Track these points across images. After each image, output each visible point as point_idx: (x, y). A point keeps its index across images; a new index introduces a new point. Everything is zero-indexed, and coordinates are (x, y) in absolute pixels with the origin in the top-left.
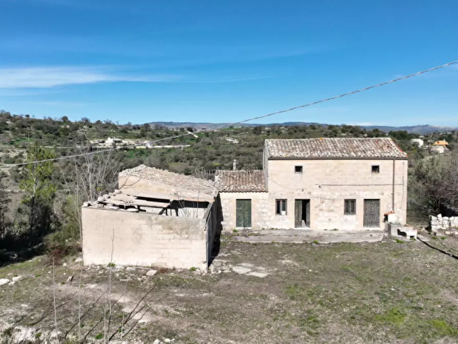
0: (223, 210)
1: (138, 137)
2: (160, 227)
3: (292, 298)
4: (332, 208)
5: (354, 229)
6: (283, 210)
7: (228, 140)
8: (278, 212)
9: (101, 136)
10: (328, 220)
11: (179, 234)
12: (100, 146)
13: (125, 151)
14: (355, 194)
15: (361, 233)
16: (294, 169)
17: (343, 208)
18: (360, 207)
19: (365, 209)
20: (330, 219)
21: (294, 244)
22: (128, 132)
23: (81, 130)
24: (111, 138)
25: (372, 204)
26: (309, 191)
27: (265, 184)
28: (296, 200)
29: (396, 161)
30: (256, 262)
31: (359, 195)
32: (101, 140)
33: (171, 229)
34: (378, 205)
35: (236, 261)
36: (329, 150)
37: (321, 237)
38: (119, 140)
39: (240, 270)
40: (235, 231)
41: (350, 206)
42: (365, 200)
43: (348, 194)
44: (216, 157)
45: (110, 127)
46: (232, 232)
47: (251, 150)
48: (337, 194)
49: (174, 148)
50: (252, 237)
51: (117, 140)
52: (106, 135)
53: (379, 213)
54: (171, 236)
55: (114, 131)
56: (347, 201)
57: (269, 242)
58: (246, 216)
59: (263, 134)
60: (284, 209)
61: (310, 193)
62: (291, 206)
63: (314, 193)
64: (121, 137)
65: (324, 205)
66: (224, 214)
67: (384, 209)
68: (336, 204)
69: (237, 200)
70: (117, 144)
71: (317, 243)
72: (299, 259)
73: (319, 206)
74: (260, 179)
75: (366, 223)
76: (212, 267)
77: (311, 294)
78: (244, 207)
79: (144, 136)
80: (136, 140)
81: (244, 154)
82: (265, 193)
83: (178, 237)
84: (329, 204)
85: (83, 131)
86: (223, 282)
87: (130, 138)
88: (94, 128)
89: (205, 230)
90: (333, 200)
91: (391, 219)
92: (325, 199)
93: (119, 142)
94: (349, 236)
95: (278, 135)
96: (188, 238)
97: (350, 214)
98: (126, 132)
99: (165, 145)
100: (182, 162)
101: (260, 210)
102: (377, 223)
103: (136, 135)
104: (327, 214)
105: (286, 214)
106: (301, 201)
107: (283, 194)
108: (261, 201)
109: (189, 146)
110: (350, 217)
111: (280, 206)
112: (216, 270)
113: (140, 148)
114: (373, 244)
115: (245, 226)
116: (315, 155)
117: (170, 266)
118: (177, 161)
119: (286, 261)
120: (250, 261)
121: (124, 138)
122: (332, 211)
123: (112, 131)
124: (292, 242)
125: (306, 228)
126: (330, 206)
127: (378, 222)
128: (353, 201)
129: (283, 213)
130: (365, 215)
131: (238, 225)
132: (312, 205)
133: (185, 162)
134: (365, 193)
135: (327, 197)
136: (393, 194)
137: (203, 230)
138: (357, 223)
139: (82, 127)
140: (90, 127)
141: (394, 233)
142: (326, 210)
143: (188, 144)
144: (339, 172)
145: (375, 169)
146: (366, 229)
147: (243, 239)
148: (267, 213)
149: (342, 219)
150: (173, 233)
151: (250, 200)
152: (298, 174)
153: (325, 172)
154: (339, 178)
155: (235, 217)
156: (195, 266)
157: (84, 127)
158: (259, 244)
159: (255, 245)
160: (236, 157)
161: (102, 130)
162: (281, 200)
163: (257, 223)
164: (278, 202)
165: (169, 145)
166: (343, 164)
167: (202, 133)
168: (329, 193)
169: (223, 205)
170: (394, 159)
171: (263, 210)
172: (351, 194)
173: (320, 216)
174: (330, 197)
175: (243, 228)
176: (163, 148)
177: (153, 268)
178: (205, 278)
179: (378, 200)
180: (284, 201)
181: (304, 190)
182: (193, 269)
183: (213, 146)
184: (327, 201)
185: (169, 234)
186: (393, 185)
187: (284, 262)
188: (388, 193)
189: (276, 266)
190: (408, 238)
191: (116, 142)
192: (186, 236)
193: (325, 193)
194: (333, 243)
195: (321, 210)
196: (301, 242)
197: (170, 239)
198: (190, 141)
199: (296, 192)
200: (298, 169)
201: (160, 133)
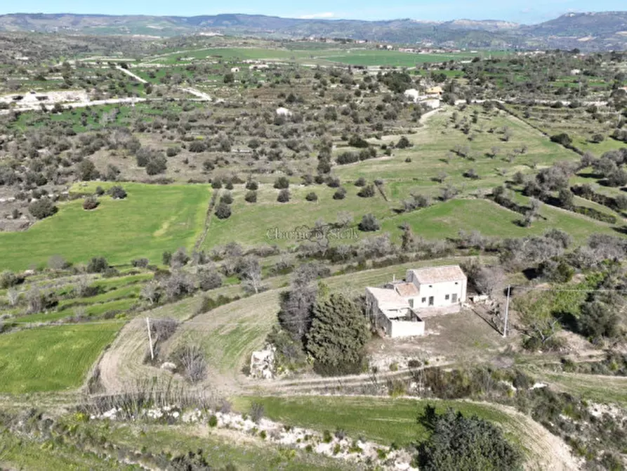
1: (64, 88)
5: (448, 305)
7: (194, 93)
9: (11, 87)
10: (440, 303)
12: (21, 107)
13: (60, 113)
19: (452, 297)
22: (46, 78)
24: (30, 92)
25: (455, 296)
27: (419, 293)
28: (429, 297)
31: (450, 293)
32: (16, 95)
38: (43, 94)
44: (192, 124)
45: (16, 71)
47: (232, 113)
48: (443, 293)
49: (121, 103)
51: (40, 95)
52: (19, 87)
53: (457, 298)
59: (237, 84)
62: (427, 300)
63: (436, 294)
64: (41, 89)
68: (442, 297)
69: (409, 299)
70: (43, 102)
72: (442, 324)
74: (413, 288)
79: (71, 85)
80: (65, 93)
81: (227, 120)
82: (418, 296)
87: (53, 89)
91: (461, 300)
93: (44, 98)
94: (448, 310)
95: (258, 87)
97: (447, 299)
98: (45, 80)
99: (107, 98)
100: (149, 131)
103: (60, 84)
107: (425, 295)
108: (417, 299)
109: (141, 99)
113: (78, 108)
116: (436, 280)
118: (142, 130)
119: (439, 326)
121: (46, 90)
123: (22, 78)
127: (457, 302)
128: (448, 295)
129: (424, 302)
132: (435, 298)
133: (154, 132)
134: (453, 292)
138: (450, 302)
141: (463, 307)
143: (138, 96)
145: (456, 283)
148: (419, 303)
149: (444, 302)
152: (430, 288)
160: (218, 125)
165: (111, 98)
167: (142, 71)
170: (462, 279)
176: (107, 104)
179: (457, 294)
180: (425, 298)
181: (432, 293)
183: (180, 105)
186: (462, 288)
188: (460, 291)
189: (438, 329)
190: (468, 308)
191: (40, 99)
198: (135, 90)
201: (88, 77)
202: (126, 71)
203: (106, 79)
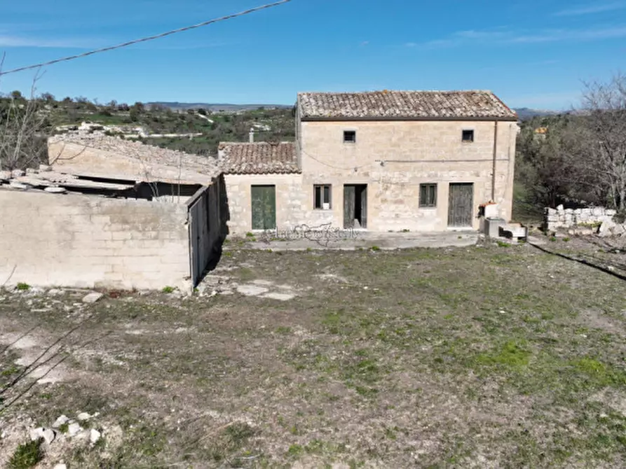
0: (230, 203)
1: (126, 122)
2: (107, 219)
3: (334, 332)
4: (400, 197)
5: (433, 229)
6: (325, 202)
7: (256, 126)
8: (318, 205)
9: (71, 120)
10: (394, 216)
11: (140, 231)
14: (436, 175)
15: (444, 235)
16: (342, 135)
17: (417, 198)
18: (443, 194)
19: (451, 199)
20: (397, 215)
21: (341, 251)
22: (112, 114)
23: (41, 111)
24: (87, 123)
25: (462, 189)
26: (366, 171)
27: (298, 162)
28: (345, 185)
29: (500, 123)
30: (279, 278)
31: (441, 176)
32: (72, 126)
33: (125, 222)
34: (471, 192)
35: (245, 278)
36: (397, 106)
37: (383, 241)
38: (99, 125)
39: (249, 290)
40: (249, 235)
41: (428, 194)
42: (451, 184)
43: (426, 175)
45: (85, 107)
46: (244, 236)
48: (409, 175)
49: (179, 137)
50: (276, 243)
51: (96, 125)
52: (79, 119)
53: (471, 205)
54: (128, 235)
55: (92, 113)
56: (423, 187)
57: (302, 249)
58: (267, 212)
60: (327, 200)
61: (367, 174)
62: (337, 194)
63: (374, 175)
64: (101, 121)
65: (388, 193)
66: (231, 209)
67: (478, 198)
68: (408, 191)
69: (253, 186)
71: (378, 250)
72: (347, 272)
73: (381, 194)
74: (289, 153)
75: (451, 221)
76: (202, 287)
77: (366, 324)
78: (264, 197)
79: (135, 121)
80: (124, 126)
82: (296, 174)
83: (140, 235)
84: (397, 192)
85: (45, 113)
86: (217, 309)
87: (115, 123)
88: (60, 108)
89: (186, 223)
90: (403, 185)
91: (490, 212)
92: (391, 184)
94: (426, 240)
96: (156, 238)
97: (427, 206)
98: (109, 115)
99: (167, 133)
101: (289, 202)
102: (468, 221)
103: (123, 119)
104: (393, 207)
105: (330, 208)
106: (353, 188)
107: (326, 176)
108: (291, 188)
109: (201, 134)
110: (428, 212)
111: (321, 194)
112: (208, 291)
114: (463, 249)
115: (265, 228)
116: (376, 113)
117: (127, 286)
119: (328, 275)
120: (268, 276)
121: (106, 123)
122: (401, 202)
123: (87, 113)
124: (338, 249)
125: (362, 230)
126: (397, 195)
127: (470, 219)
128: (433, 187)
129: (326, 206)
130: (451, 208)
131: (255, 226)
132: (371, 191)
134: (452, 173)
135: (394, 180)
136: (493, 175)
137: (183, 224)
138: (438, 220)
139: (43, 108)
140: (56, 107)
141: (494, 234)
142: (391, 201)
143: (199, 132)
144: (411, 140)
145: (468, 135)
146: (451, 228)
147: (262, 246)
148: (299, 207)
149: (415, 215)
150: (130, 230)
151: (274, 186)
152: (349, 145)
153: (390, 140)
154: (410, 151)
155: (250, 213)
156: (171, 284)
157: (46, 106)
158: (286, 252)
159: (279, 253)
161: (72, 111)
162: (322, 185)
163: (284, 222)
164: (317, 188)
165: (172, 133)
166: (419, 127)
167: (220, 117)
168: (396, 174)
169: (229, 195)
170: (495, 119)
171: (294, 202)
172: (429, 176)
173: (381, 211)
174: (398, 181)
175: (263, 230)
176: (164, 138)
177: (96, 290)
178: (188, 303)
179: (471, 184)
180: (327, 187)
181: (359, 170)
182: (168, 290)
184: (393, 187)
185: (123, 230)
186: (494, 160)
187: (323, 277)
188: (486, 173)
189: (310, 283)
190: (515, 240)
191: (94, 128)
192: (154, 234)
193: (390, 175)
194: (402, 249)
195: (384, 201)
196: (353, 249)
197: (125, 240)
198: (202, 128)
199: (345, 174)
200: (349, 136)
201: (158, 117)
202: (202, 116)
203: (176, 119)
